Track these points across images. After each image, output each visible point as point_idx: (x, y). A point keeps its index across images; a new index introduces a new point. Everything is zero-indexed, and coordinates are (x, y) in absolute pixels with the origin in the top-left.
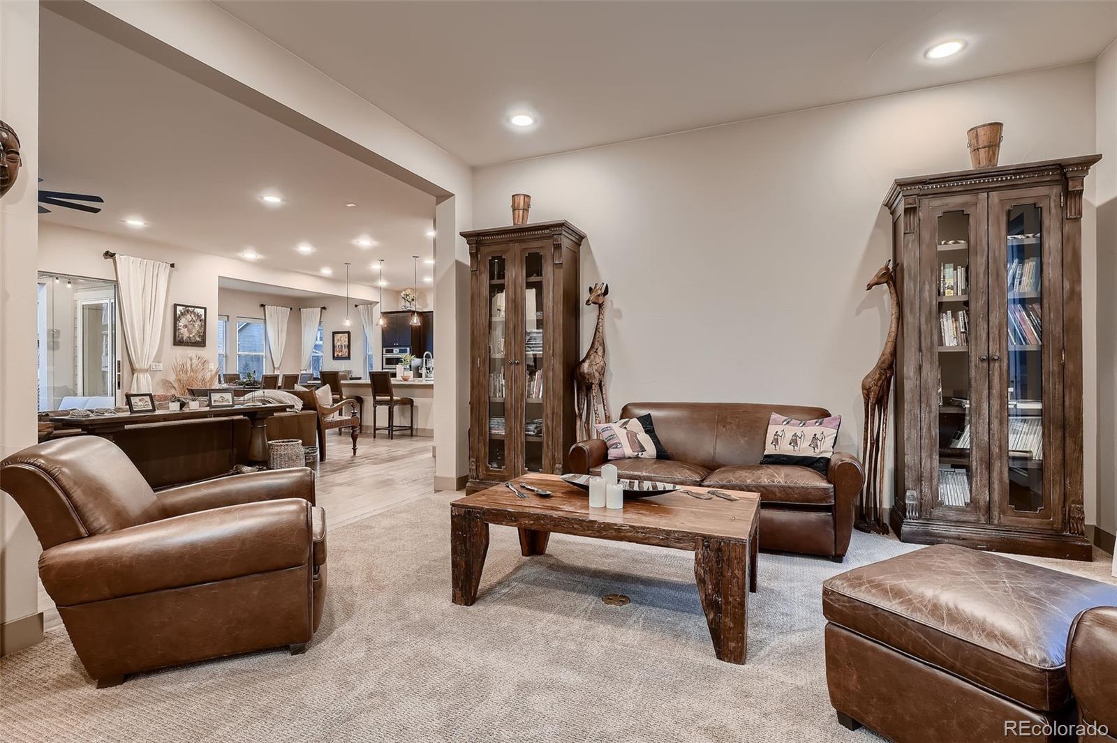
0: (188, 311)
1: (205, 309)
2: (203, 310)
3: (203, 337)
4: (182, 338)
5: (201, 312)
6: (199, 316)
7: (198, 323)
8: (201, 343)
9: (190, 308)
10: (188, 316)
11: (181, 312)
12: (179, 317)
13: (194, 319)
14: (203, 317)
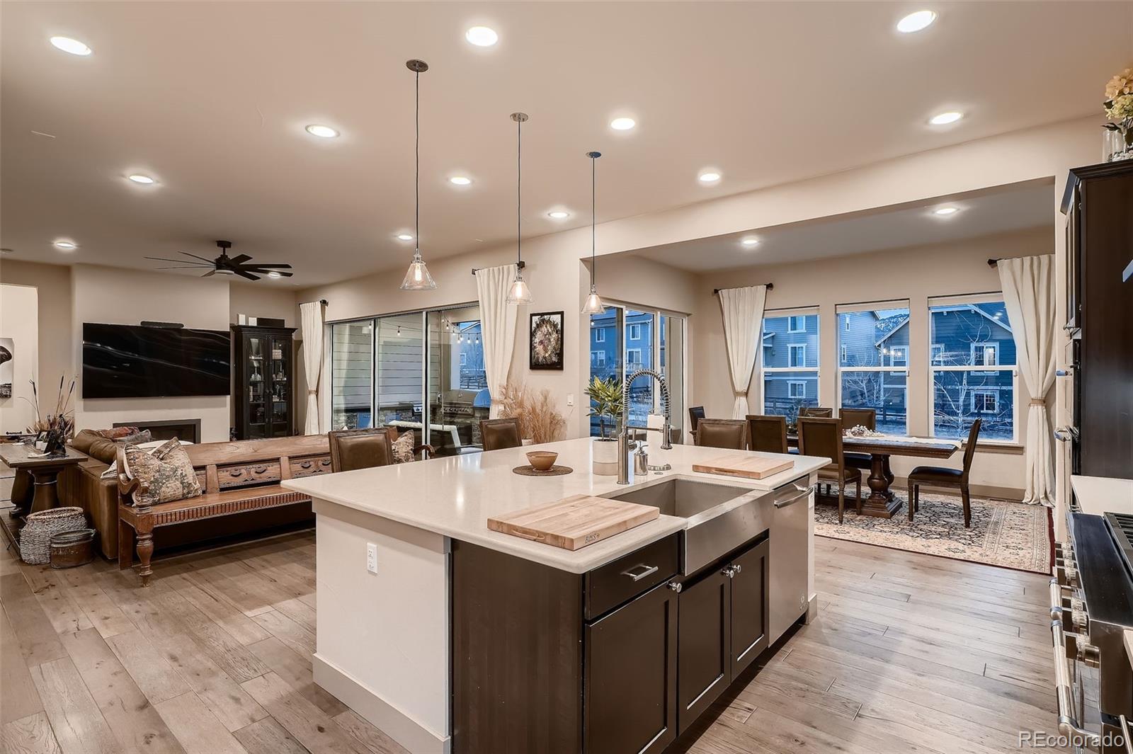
0: (543, 321)
1: (562, 313)
2: (559, 316)
3: (560, 355)
4: (538, 358)
5: (557, 319)
6: (555, 326)
7: (555, 335)
8: (557, 365)
9: (546, 317)
10: (544, 329)
11: (537, 324)
12: (535, 331)
13: (550, 331)
14: (559, 326)
